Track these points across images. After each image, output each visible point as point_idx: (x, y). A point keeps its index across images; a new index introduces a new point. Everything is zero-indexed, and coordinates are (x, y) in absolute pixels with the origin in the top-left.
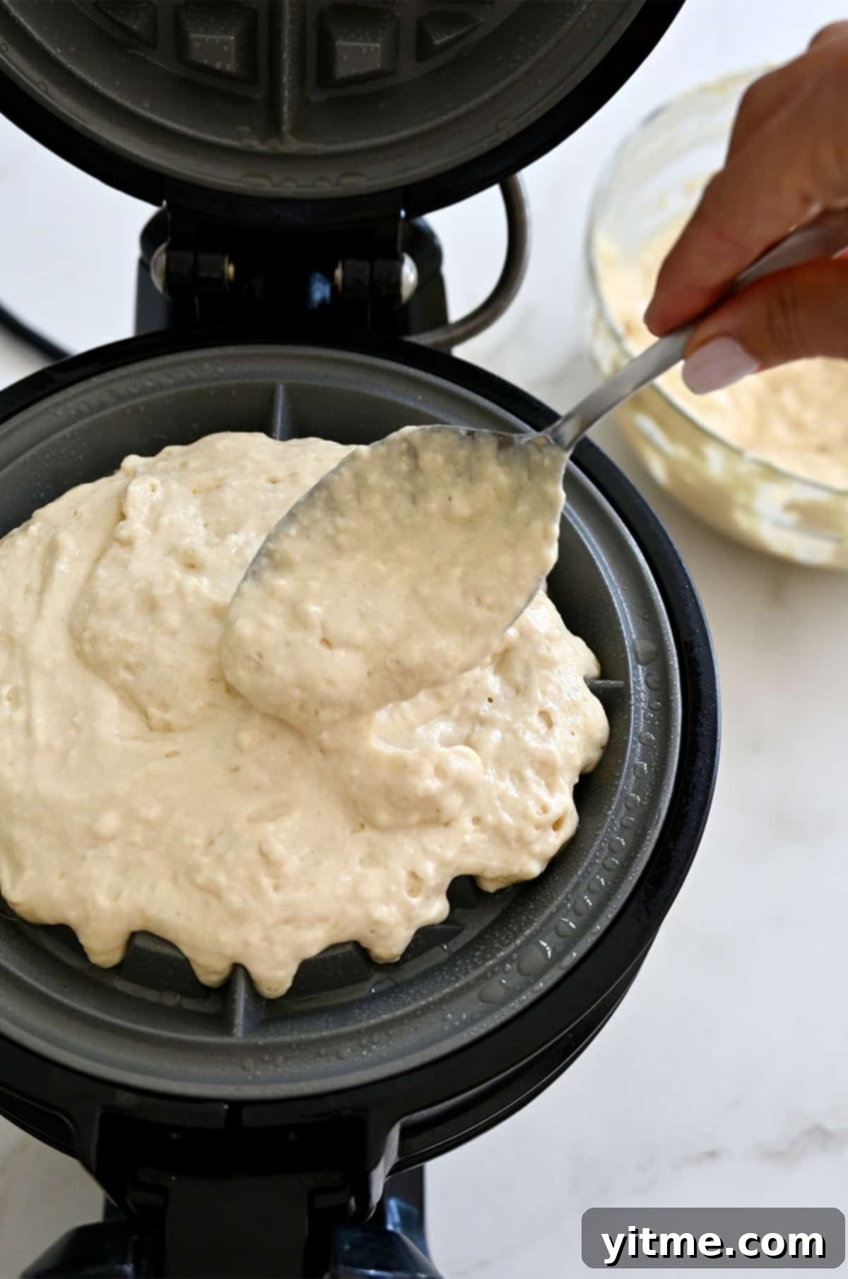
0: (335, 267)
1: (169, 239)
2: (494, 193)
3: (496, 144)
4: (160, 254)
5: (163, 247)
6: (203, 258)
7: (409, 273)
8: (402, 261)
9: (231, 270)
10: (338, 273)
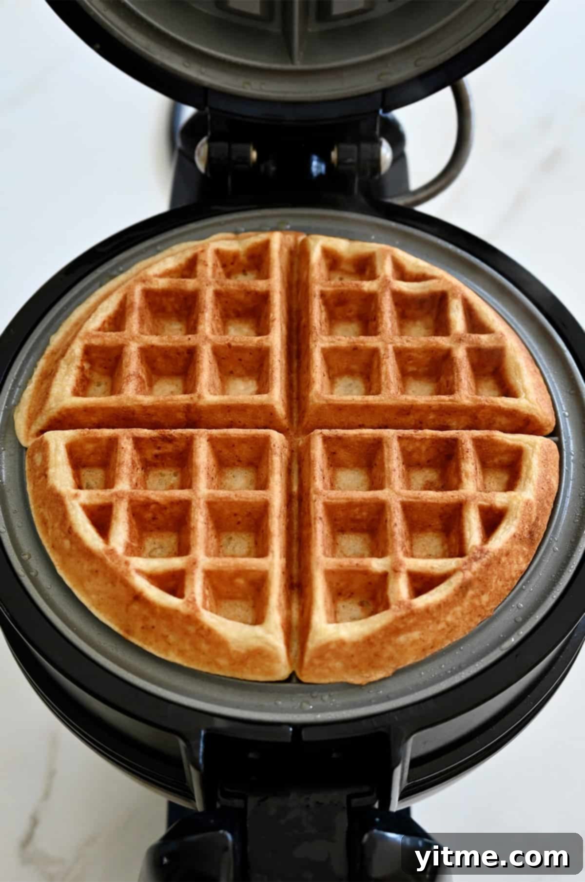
0: (332, 149)
1: (209, 133)
2: (447, 93)
3: (448, 57)
4: (202, 145)
5: (204, 140)
6: (235, 147)
7: (386, 152)
8: (380, 144)
9: (254, 155)
10: (334, 155)
